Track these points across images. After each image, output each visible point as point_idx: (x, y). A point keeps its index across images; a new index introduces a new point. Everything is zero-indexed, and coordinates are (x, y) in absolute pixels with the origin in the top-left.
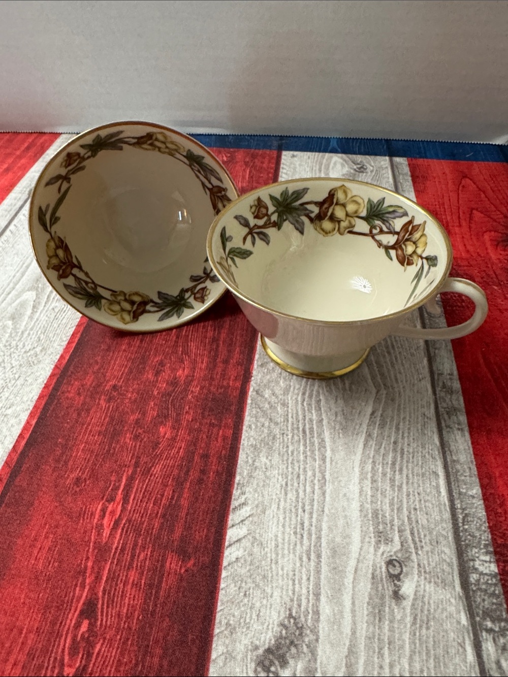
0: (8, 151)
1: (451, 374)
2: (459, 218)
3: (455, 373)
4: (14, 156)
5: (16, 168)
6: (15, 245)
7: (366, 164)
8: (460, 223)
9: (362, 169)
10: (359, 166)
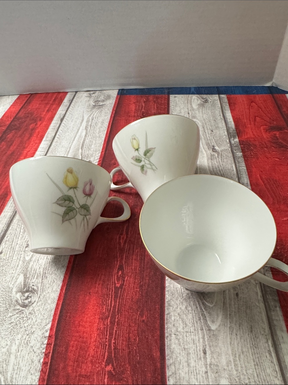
0: (46, 102)
1: (247, 184)
2: (250, 120)
3: (249, 183)
4: (50, 104)
5: (52, 110)
6: (61, 143)
7: (208, 99)
8: (250, 122)
9: (206, 101)
10: (205, 100)
